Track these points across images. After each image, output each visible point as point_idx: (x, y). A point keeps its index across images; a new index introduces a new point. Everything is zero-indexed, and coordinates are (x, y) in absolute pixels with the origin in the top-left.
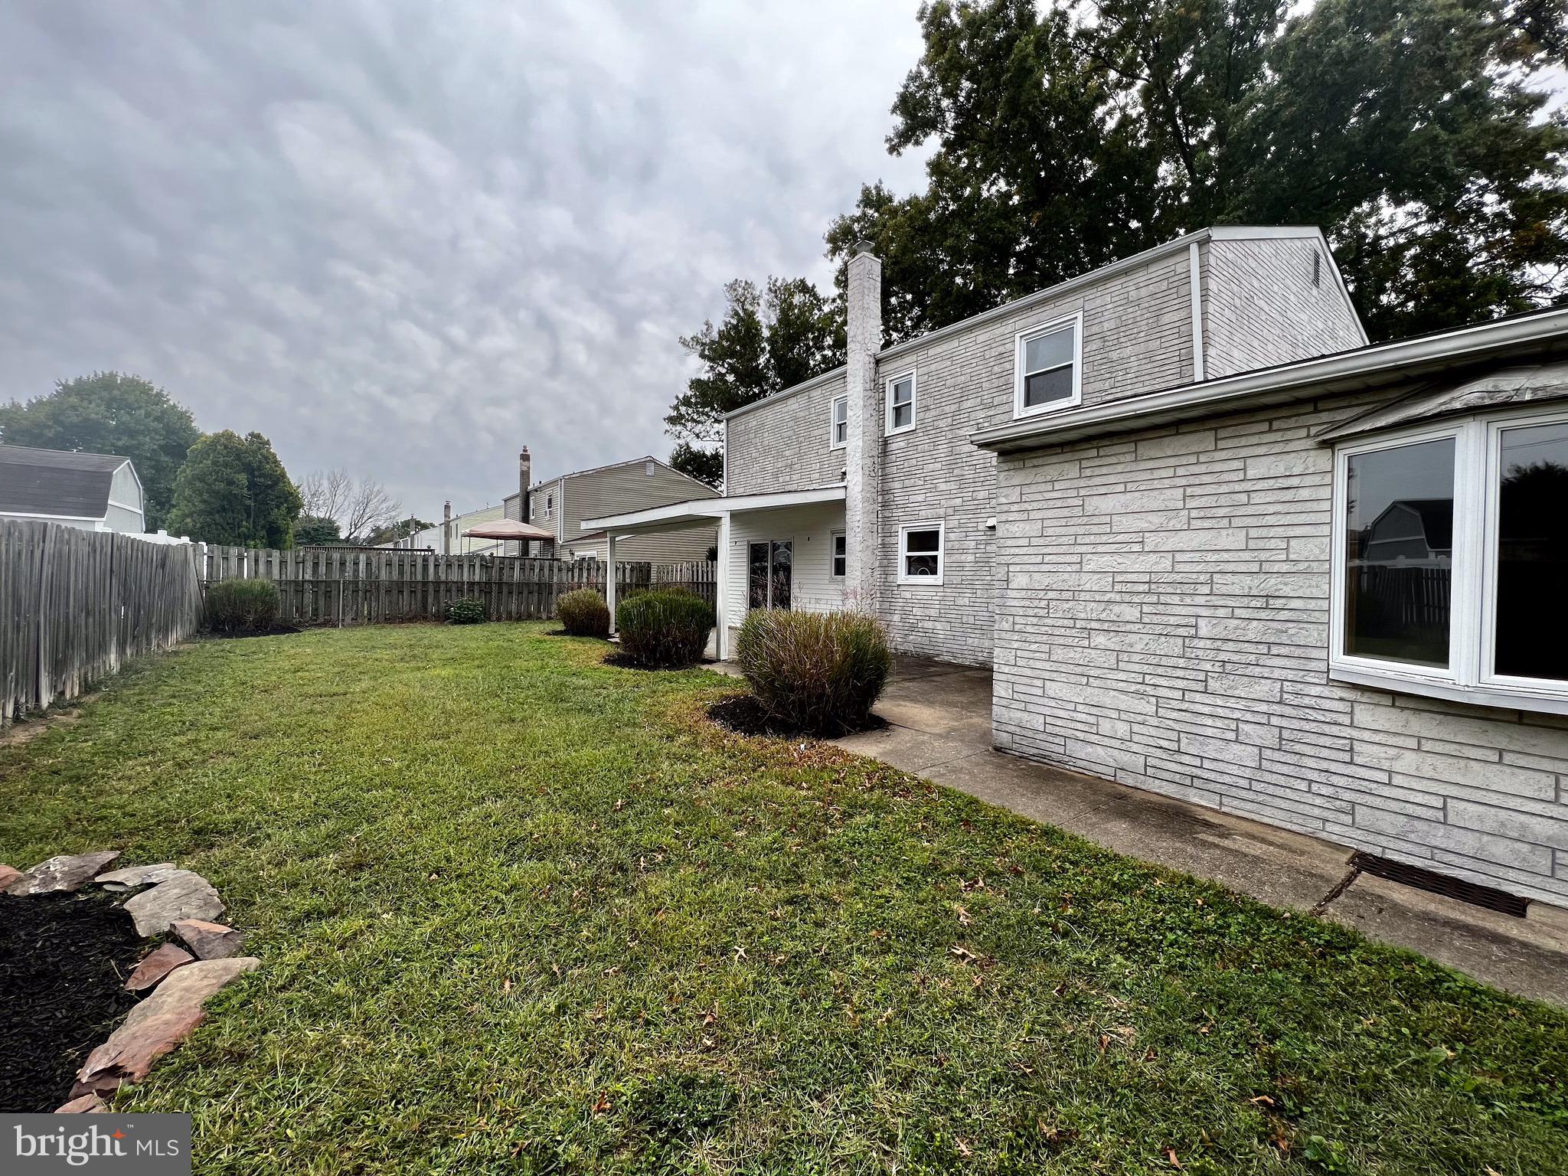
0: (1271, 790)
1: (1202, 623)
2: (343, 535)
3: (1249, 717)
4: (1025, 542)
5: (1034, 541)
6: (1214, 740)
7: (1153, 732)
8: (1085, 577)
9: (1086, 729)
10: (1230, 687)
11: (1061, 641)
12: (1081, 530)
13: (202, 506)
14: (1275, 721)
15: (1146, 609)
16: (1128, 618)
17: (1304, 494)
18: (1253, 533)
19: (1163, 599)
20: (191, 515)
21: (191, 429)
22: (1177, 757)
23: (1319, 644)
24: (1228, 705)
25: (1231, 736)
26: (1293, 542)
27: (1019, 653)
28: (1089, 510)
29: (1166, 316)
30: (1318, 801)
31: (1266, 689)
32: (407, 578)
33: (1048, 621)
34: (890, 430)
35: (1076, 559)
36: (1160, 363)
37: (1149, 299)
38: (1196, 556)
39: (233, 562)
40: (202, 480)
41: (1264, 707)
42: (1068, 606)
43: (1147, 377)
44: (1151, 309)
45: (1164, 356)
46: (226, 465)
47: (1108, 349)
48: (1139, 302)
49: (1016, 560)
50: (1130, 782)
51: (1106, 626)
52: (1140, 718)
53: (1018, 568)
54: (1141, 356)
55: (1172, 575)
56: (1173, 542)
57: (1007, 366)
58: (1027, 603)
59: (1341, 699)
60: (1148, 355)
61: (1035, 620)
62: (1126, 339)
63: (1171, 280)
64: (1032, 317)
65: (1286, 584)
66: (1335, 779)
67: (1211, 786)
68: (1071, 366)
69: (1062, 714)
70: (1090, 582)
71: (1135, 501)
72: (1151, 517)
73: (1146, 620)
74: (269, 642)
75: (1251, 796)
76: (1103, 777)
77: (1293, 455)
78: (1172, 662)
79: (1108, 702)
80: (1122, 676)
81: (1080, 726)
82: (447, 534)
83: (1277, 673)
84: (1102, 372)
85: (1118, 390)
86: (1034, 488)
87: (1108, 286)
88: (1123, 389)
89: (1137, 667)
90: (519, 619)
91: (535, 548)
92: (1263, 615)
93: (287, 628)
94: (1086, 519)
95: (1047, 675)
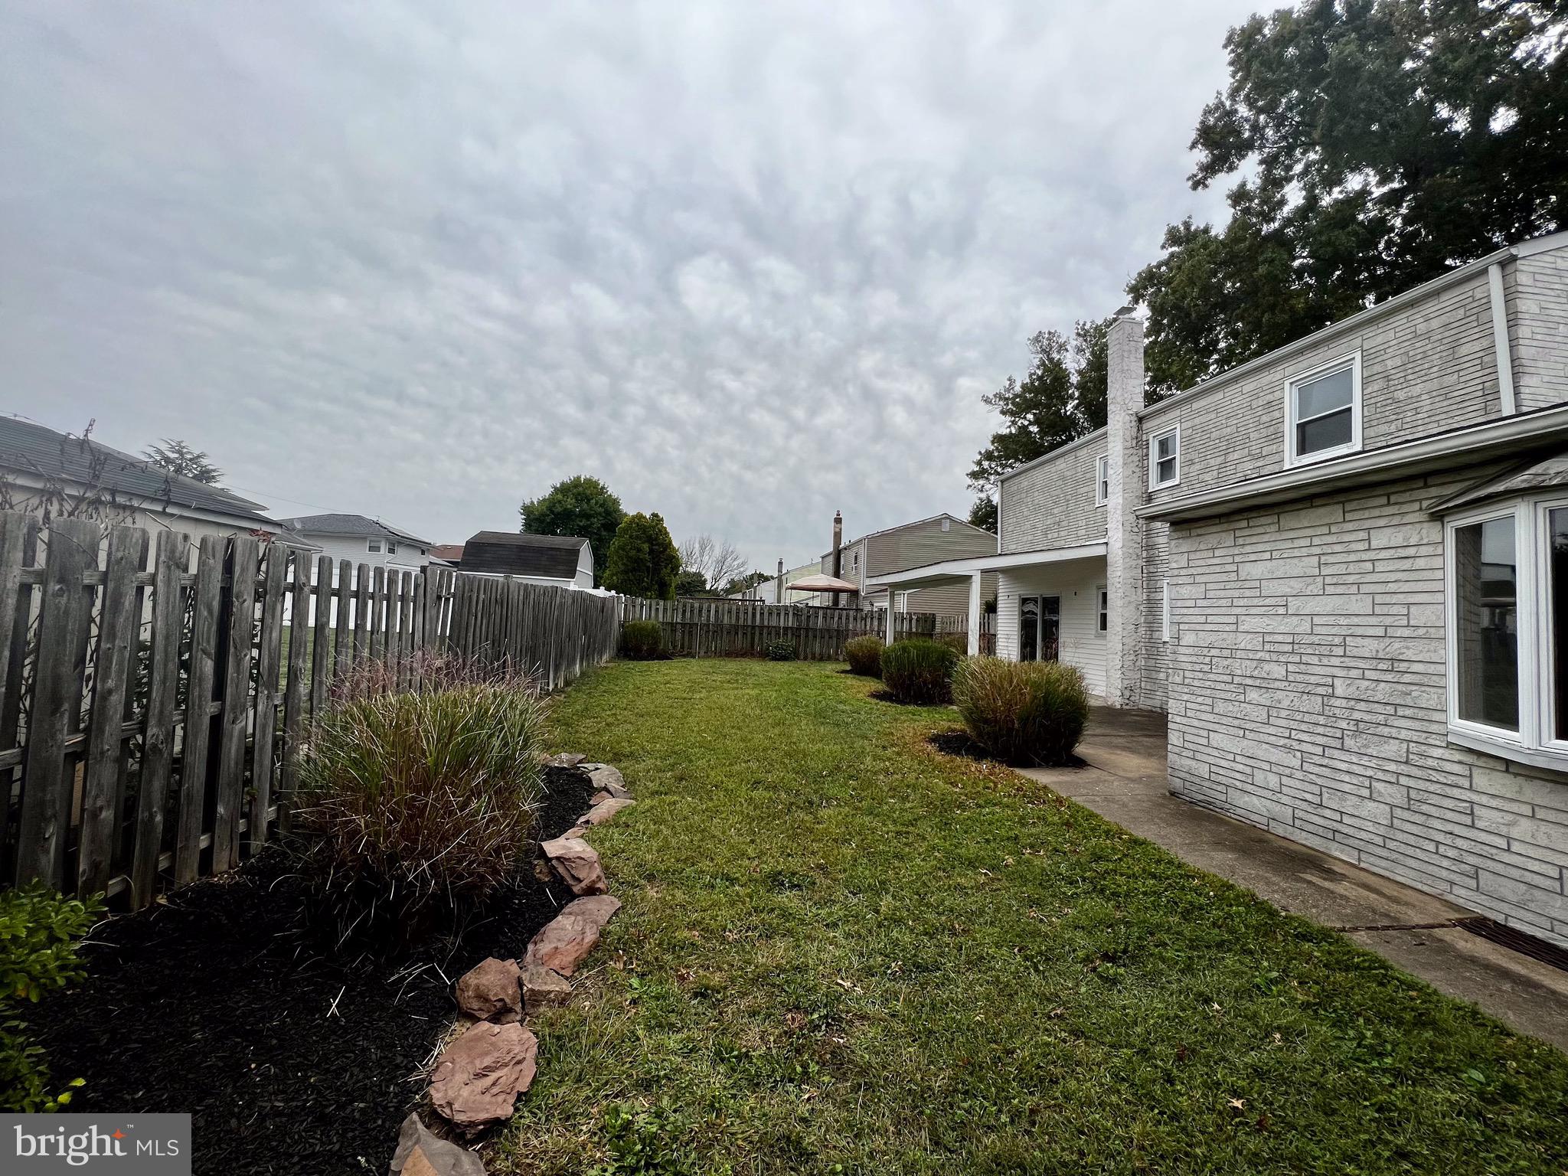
0: (1403, 848)
1: (1337, 682)
2: (708, 587)
3: (1380, 775)
4: (1191, 603)
5: (1200, 603)
6: (1353, 797)
7: (1298, 785)
8: (1241, 636)
9: (1243, 779)
10: (1365, 746)
11: (1223, 695)
12: (1236, 593)
13: (622, 567)
14: (1403, 780)
15: (1291, 668)
16: (1276, 676)
17: (1421, 563)
18: (1379, 599)
19: (1304, 659)
20: (616, 574)
21: (619, 511)
22: (1320, 811)
23: (1439, 707)
24: (1362, 762)
25: (1366, 793)
26: (1413, 609)
27: (1189, 705)
28: (1243, 575)
29: (1464, 347)
30: (1445, 863)
31: (1395, 748)
32: (741, 622)
33: (1212, 676)
34: (1154, 485)
35: (1233, 619)
36: (1459, 399)
37: (1441, 330)
38: (1331, 620)
39: (638, 608)
40: (623, 550)
41: (1392, 767)
42: (1226, 663)
43: (1444, 416)
44: (1445, 341)
45: (1463, 392)
46: (637, 537)
47: (1393, 388)
48: (1428, 335)
49: (1185, 619)
50: (1280, 831)
51: (1257, 683)
52: (1287, 771)
53: (1186, 627)
54: (1434, 394)
55: (1311, 637)
56: (1312, 606)
57: (1277, 414)
58: (1194, 659)
59: (1460, 762)
60: (1442, 392)
61: (1201, 675)
62: (1415, 376)
63: (1468, 307)
64: (1304, 362)
65: (1408, 648)
66: (1460, 843)
67: (1351, 841)
68: (1350, 409)
69: (1223, 763)
70: (1244, 641)
71: (1280, 568)
72: (1293, 582)
73: (1291, 678)
74: (655, 665)
75: (1385, 853)
76: (1258, 825)
77: (1409, 526)
78: (1314, 718)
79: (1260, 754)
80: (1272, 730)
81: (1238, 776)
82: (780, 586)
83: (1404, 734)
84: (1387, 413)
85: (1407, 432)
86: (1198, 555)
87: (1391, 321)
88: (1414, 430)
89: (1283, 723)
90: (821, 659)
91: (843, 598)
92: (1389, 677)
93: (664, 656)
94: (1240, 583)
95: (1211, 726)
